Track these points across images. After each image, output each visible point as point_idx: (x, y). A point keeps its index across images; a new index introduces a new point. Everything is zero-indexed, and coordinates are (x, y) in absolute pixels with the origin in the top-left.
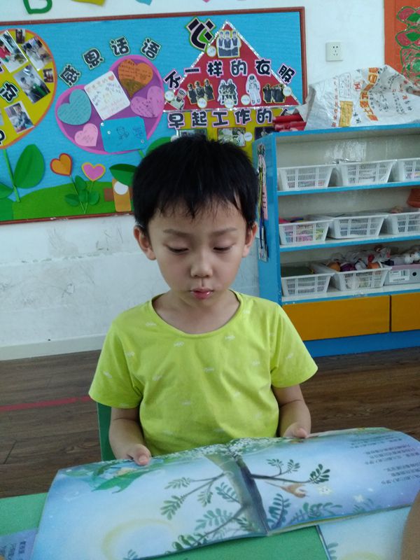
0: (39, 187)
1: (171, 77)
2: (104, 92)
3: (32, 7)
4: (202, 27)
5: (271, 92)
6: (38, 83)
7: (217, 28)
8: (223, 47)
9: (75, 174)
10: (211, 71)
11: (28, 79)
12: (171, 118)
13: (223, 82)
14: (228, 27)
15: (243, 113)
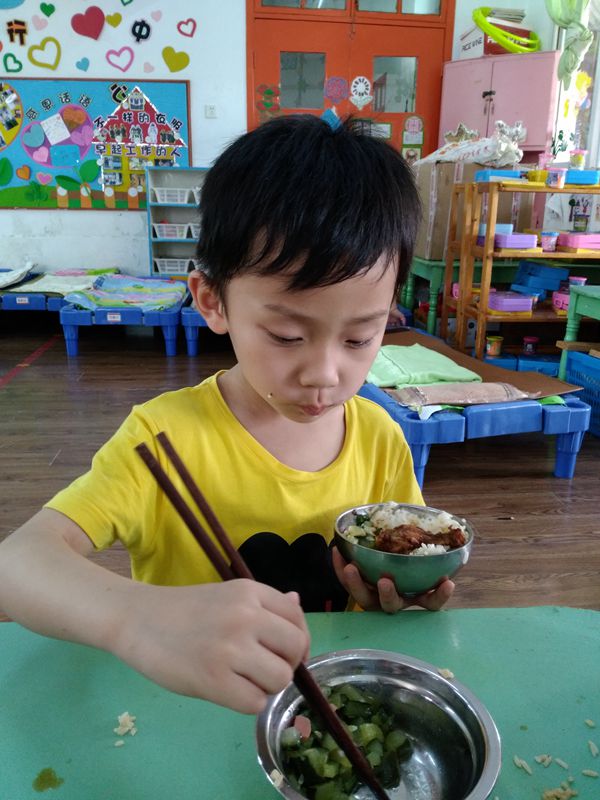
0: (8, 186)
1: (98, 120)
2: (53, 127)
3: (10, 67)
4: (119, 89)
5: (165, 136)
6: (11, 116)
7: (129, 91)
8: (133, 103)
9: (32, 179)
10: (125, 118)
11: (5, 115)
12: (97, 147)
13: (133, 126)
14: (136, 90)
15: (147, 148)
